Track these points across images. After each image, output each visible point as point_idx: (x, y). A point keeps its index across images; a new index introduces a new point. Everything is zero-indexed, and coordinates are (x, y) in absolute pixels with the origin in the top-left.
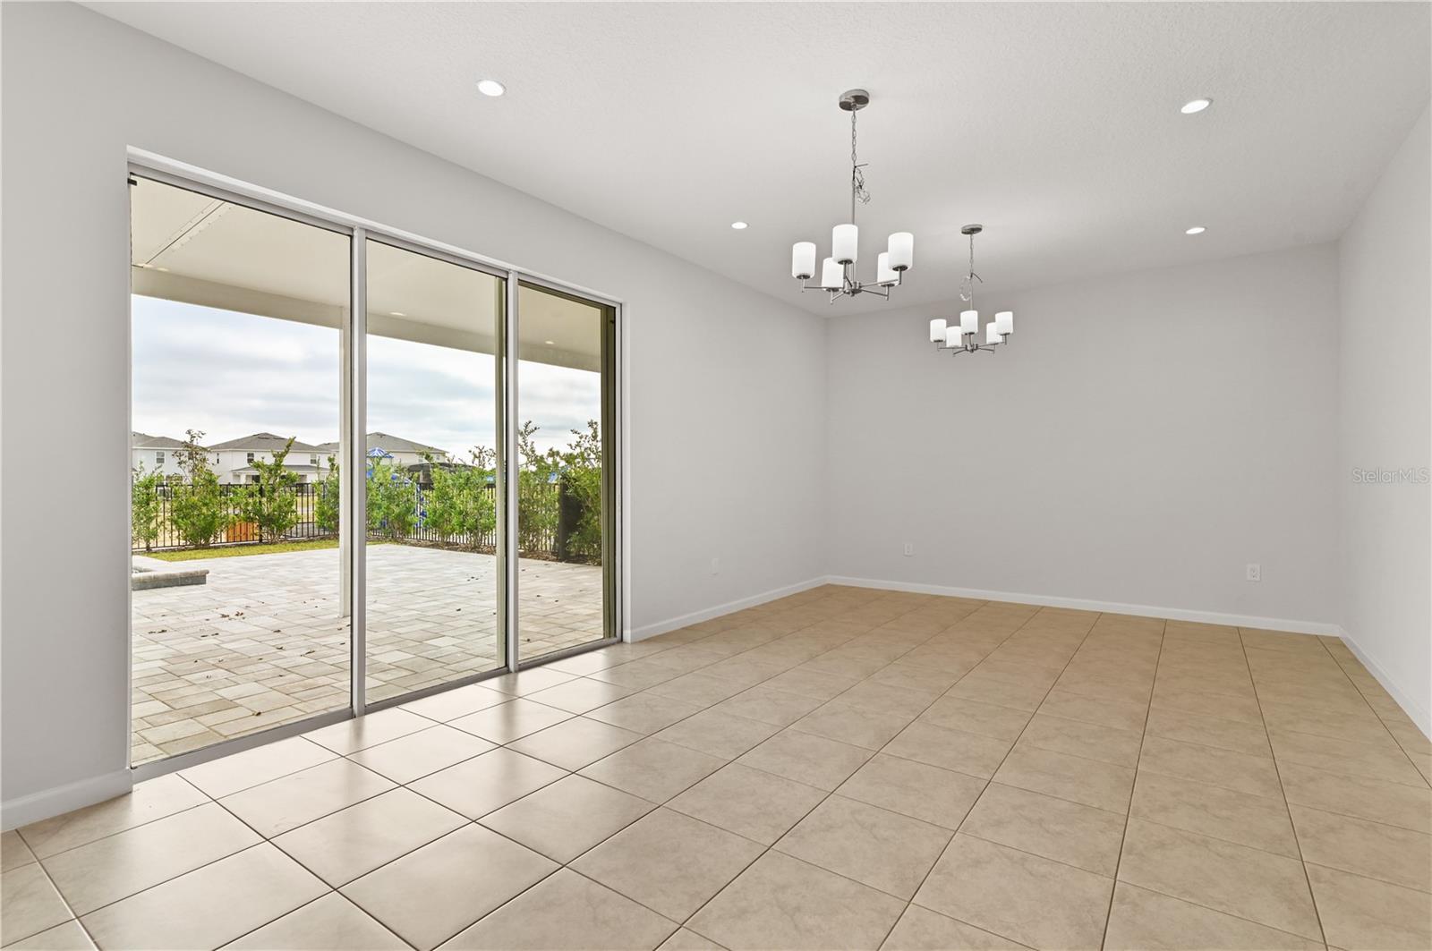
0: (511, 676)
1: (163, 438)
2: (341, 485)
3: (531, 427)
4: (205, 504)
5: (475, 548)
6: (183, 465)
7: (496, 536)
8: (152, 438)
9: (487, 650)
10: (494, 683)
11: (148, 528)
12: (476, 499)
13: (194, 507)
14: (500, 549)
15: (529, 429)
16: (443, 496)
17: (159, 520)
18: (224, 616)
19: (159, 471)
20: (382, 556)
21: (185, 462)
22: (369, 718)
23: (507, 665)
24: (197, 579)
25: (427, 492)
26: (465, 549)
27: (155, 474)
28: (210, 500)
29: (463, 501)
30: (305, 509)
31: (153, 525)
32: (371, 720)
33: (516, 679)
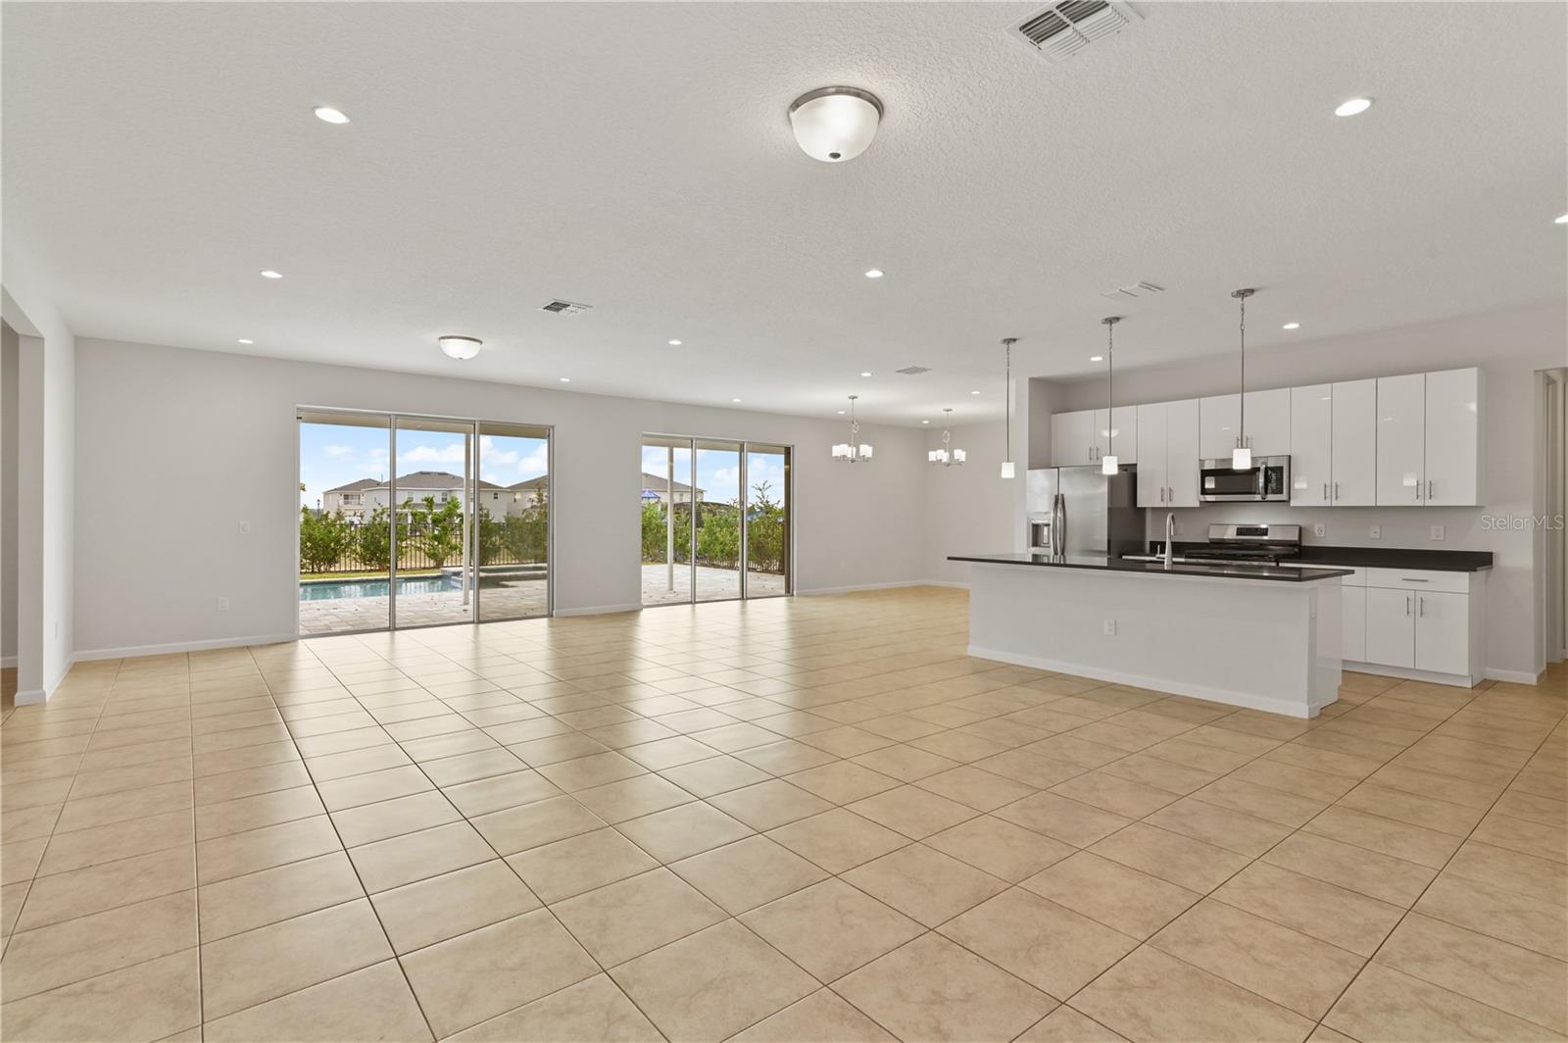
2: (669, 526)
3: (767, 485)
12: (731, 534)
15: (766, 486)
16: (711, 533)
25: (700, 529)
26: (725, 568)
29: (722, 535)
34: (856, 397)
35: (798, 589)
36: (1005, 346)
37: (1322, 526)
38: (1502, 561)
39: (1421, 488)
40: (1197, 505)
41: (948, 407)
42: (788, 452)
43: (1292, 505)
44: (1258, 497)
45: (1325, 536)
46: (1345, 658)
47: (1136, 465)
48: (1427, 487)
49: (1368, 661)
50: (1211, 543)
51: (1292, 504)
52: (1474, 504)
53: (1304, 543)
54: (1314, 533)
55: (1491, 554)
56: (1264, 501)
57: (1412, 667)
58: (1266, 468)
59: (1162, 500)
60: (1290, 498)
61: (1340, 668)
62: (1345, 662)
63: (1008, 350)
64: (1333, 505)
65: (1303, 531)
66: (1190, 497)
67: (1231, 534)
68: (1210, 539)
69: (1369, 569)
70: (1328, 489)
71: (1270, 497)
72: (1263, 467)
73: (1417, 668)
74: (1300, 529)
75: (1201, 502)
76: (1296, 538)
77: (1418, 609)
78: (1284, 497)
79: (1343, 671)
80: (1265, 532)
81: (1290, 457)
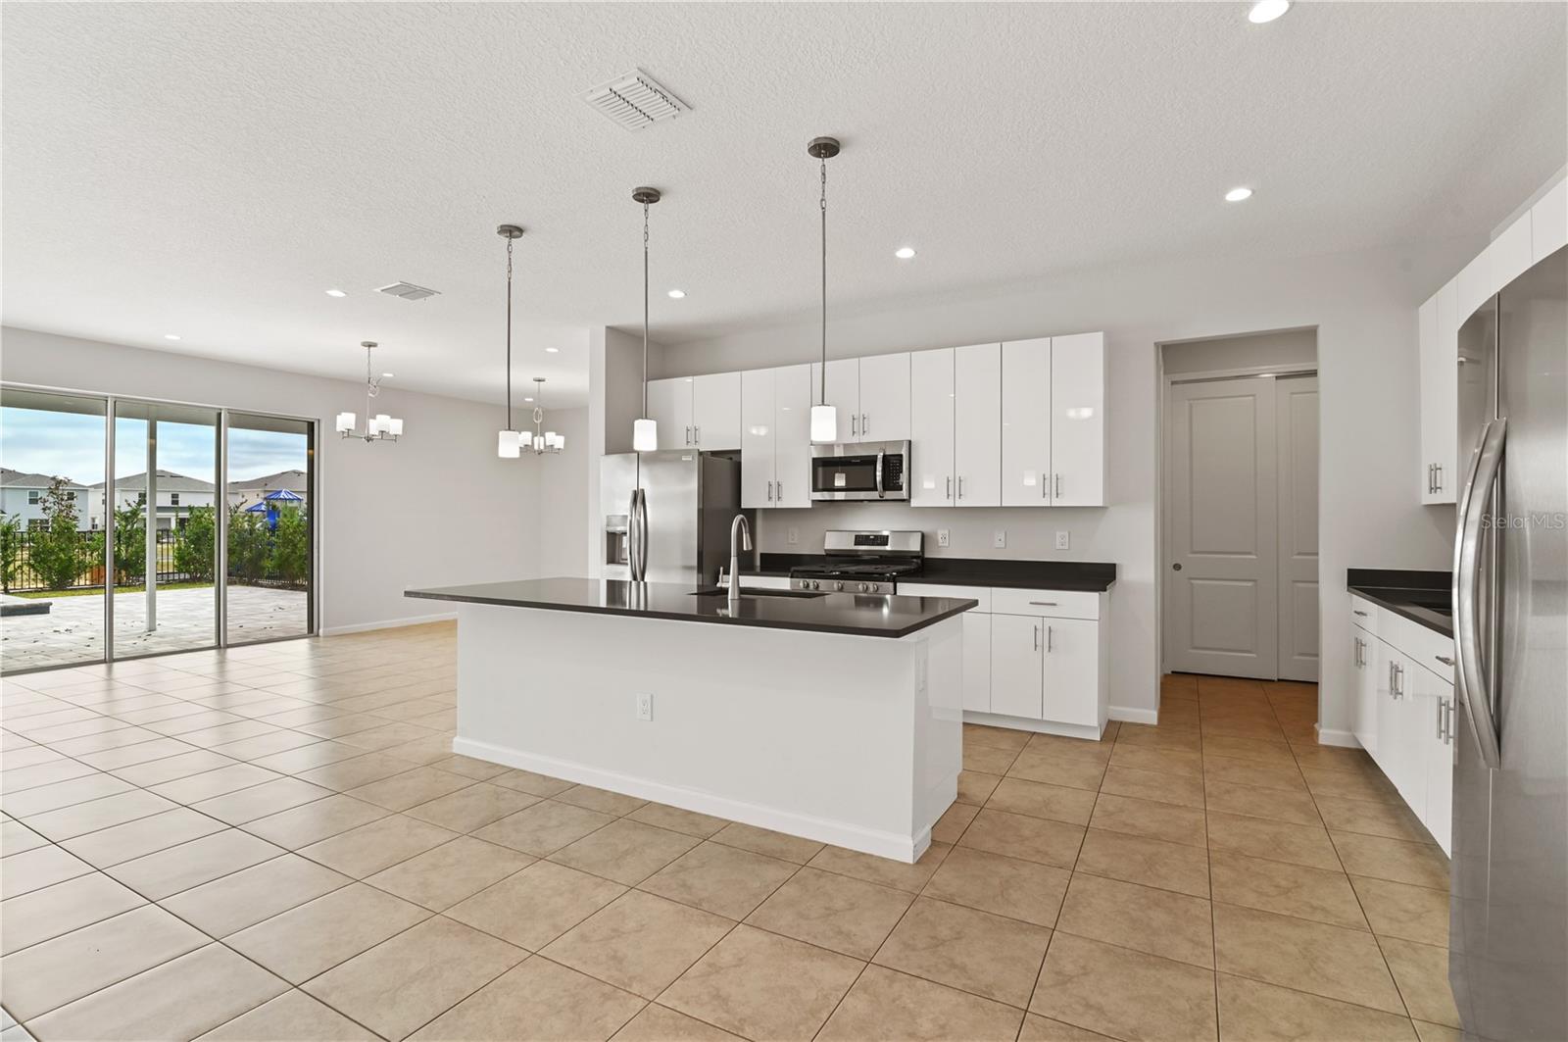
0: (222, 650)
1: (38, 475)
4: (62, 550)
6: (47, 511)
8: (24, 475)
10: (209, 654)
11: (6, 572)
13: (52, 552)
17: (18, 563)
18: (55, 631)
19: (16, 519)
21: (49, 509)
23: (219, 644)
24: (43, 609)
27: (13, 523)
28: (67, 545)
30: (165, 557)
31: (11, 568)
32: (116, 665)
33: (225, 652)
34: (375, 345)
35: (324, 627)
36: (504, 240)
37: (947, 532)
38: (1124, 575)
39: (1047, 482)
40: (809, 505)
41: (541, 377)
42: (310, 429)
43: (912, 505)
44: (875, 495)
45: (951, 546)
46: (966, 709)
47: (740, 451)
48: (1052, 482)
49: (993, 712)
50: (827, 555)
51: (914, 503)
52: (1101, 505)
53: (928, 555)
54: (937, 542)
55: (1115, 565)
56: (882, 500)
57: (1040, 718)
58: (884, 456)
59: (770, 498)
60: (910, 497)
61: (961, 720)
62: (965, 712)
63: (509, 245)
64: (957, 505)
65: (926, 539)
66: (800, 494)
67: (846, 544)
68: (826, 550)
69: (995, 589)
70: (951, 484)
71: (889, 495)
72: (880, 456)
73: (1044, 718)
74: (923, 536)
75: (813, 501)
76: (918, 549)
77: (1045, 641)
78: (904, 494)
79: (964, 724)
80: (884, 540)
81: (910, 442)
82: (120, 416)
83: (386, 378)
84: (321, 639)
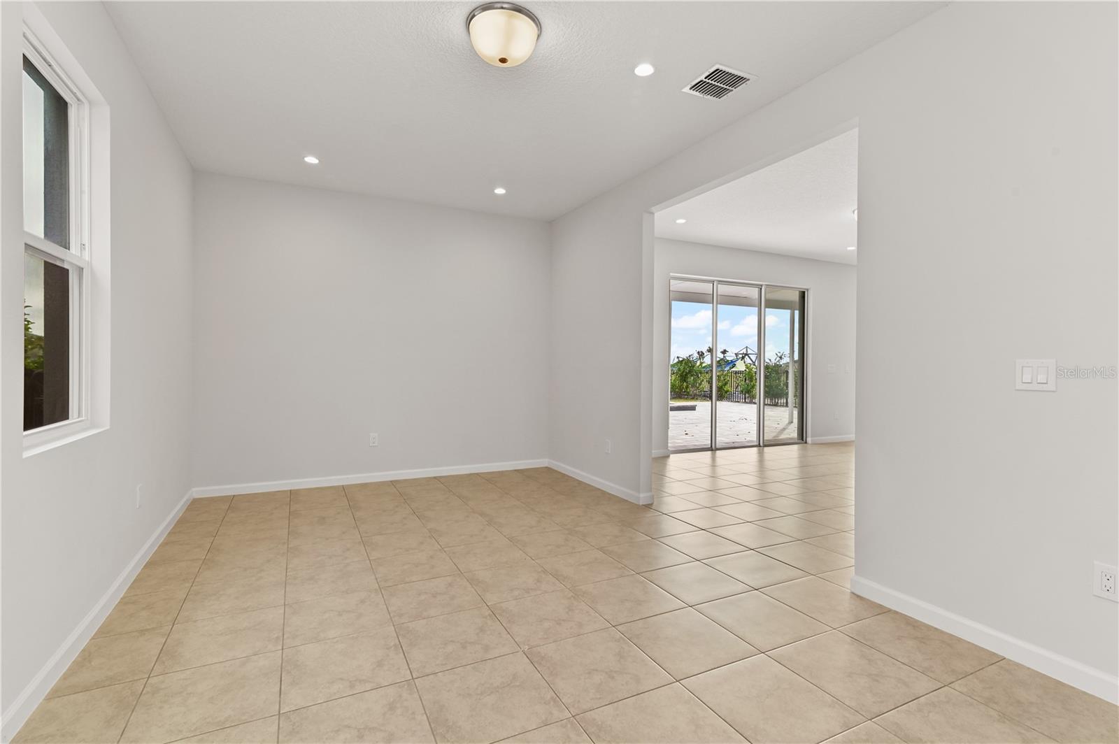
5: (751, 402)
7: (757, 400)
9: (753, 437)
10: (755, 449)
14: (758, 404)
20: (723, 406)
22: (718, 452)
24: (693, 408)
82: (721, 304)
83: (850, 250)
84: (808, 446)
